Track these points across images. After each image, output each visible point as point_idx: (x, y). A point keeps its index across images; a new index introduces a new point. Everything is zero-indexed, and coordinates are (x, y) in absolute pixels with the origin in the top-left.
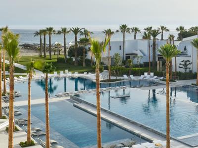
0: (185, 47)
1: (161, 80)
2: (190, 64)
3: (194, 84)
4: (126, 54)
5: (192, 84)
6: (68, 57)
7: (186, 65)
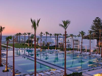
3: (72, 52)
4: (47, 43)
6: (26, 43)
7: (69, 46)
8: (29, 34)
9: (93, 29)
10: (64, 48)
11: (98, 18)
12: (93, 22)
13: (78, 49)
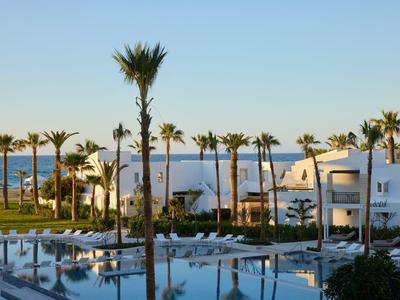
0: (305, 171)
1: (238, 241)
2: (311, 207)
3: (312, 249)
4: (174, 194)
5: (308, 249)
6: (42, 201)
7: (302, 210)
8: (59, 139)
13: (357, 230)
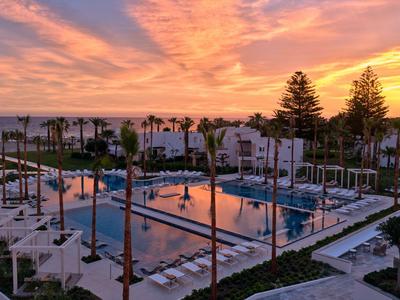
2: (227, 157)
7: (222, 159)
9: (286, 106)
10: (210, 164)
11: (300, 73)
12: (287, 85)
